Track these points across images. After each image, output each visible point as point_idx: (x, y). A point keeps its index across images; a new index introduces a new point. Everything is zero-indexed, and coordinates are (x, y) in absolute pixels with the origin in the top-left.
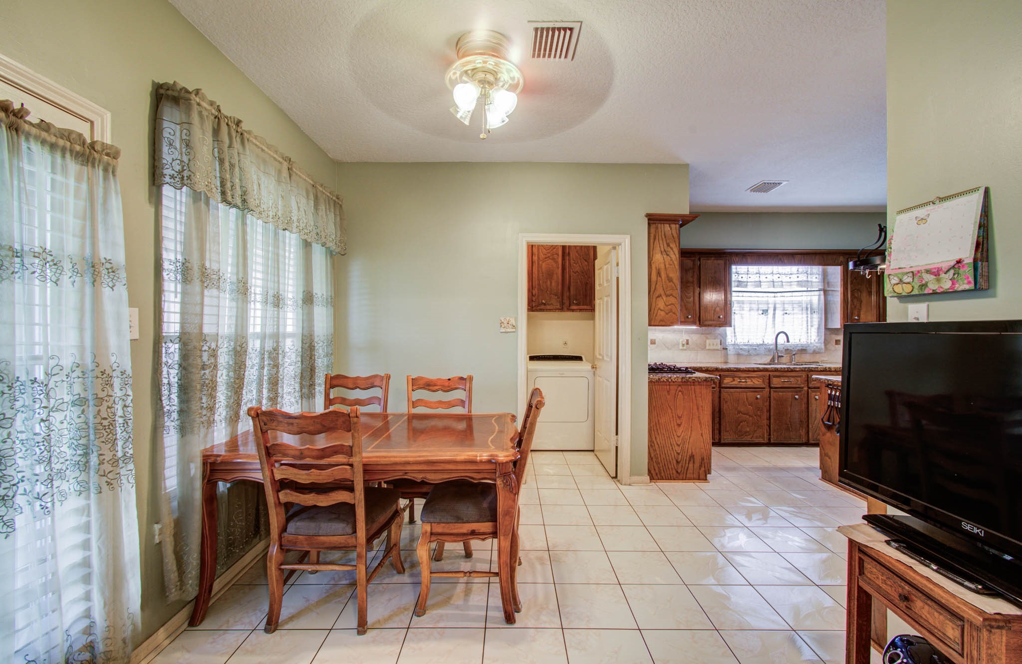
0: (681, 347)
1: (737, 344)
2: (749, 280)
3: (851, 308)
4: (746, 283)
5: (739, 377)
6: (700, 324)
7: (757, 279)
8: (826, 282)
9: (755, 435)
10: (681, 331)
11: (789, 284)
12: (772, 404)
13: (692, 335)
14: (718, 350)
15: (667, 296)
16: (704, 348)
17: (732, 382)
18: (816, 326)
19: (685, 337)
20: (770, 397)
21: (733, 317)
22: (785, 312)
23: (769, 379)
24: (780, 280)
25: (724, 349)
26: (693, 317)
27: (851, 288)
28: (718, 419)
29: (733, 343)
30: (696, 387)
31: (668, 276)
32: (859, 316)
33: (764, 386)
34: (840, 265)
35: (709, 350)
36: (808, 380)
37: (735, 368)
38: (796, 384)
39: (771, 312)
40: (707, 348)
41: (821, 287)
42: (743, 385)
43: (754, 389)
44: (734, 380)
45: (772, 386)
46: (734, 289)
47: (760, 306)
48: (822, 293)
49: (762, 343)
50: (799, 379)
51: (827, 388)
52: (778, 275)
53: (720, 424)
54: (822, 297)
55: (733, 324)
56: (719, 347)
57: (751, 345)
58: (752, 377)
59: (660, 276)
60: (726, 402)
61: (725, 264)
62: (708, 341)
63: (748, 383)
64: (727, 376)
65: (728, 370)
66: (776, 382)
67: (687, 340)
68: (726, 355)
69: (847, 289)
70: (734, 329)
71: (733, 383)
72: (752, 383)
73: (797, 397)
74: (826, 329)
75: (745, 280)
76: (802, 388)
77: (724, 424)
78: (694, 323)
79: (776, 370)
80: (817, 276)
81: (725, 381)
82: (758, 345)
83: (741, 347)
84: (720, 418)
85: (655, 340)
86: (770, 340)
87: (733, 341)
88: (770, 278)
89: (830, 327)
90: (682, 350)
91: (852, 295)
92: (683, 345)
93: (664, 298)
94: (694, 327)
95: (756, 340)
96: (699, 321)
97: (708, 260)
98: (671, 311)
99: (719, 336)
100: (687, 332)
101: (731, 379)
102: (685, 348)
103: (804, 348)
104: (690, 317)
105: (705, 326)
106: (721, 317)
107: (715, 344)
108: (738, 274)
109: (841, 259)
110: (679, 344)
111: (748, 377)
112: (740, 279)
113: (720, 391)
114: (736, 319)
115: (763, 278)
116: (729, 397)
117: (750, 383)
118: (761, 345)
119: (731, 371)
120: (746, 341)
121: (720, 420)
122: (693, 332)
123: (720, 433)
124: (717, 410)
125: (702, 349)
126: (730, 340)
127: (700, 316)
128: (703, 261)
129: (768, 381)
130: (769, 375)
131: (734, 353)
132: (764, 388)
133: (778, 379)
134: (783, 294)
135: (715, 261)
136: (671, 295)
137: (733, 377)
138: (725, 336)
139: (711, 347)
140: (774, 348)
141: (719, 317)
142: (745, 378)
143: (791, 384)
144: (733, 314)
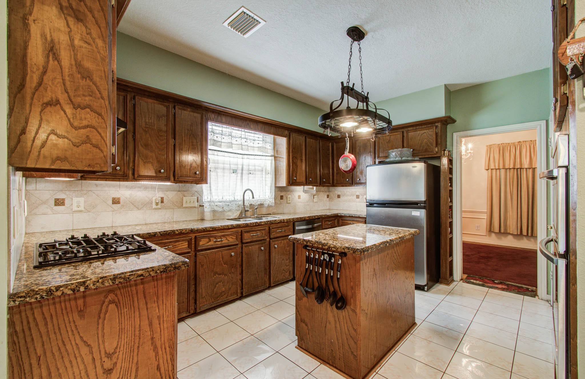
0: (154, 206)
1: (213, 201)
2: (223, 141)
3: (292, 171)
4: (220, 143)
5: (215, 237)
6: (174, 180)
7: (229, 141)
8: (276, 150)
9: (230, 292)
10: (153, 188)
11: (252, 148)
12: (244, 259)
13: (168, 193)
14: (195, 207)
15: (76, 107)
16: (180, 205)
17: (208, 242)
18: (269, 185)
19: (158, 195)
20: (242, 253)
21: (209, 174)
22: (250, 172)
23: (241, 235)
24: (246, 144)
25: (200, 206)
26: (166, 171)
27: (292, 155)
28: (193, 286)
29: (209, 200)
30: (146, 286)
31: (78, 65)
32: (296, 177)
33: (237, 242)
34: (285, 137)
35: (186, 208)
36: (269, 232)
37: (211, 228)
38: (262, 236)
39: (239, 171)
40: (184, 206)
41: (273, 154)
42: (219, 244)
43: (228, 246)
44: (210, 241)
45: (244, 241)
46: (210, 147)
47: (232, 166)
48: (273, 158)
49: (233, 199)
50: (263, 232)
51: (304, 250)
52: (245, 140)
53: (196, 291)
54: (273, 161)
55: (209, 182)
56: (196, 204)
57: (224, 202)
58: (228, 235)
59: (57, 58)
60: (202, 266)
61: (202, 118)
62: (185, 199)
63: (223, 242)
64: (204, 237)
65: (205, 230)
66: (247, 237)
67: (162, 199)
68: (203, 213)
69: (290, 156)
70: (210, 187)
71: (210, 243)
72: (226, 241)
73: (263, 248)
74: (276, 187)
75: (220, 140)
76: (265, 240)
77: (200, 291)
78: (167, 179)
79: (247, 225)
80: (270, 144)
81: (201, 243)
82: (231, 202)
83: (216, 204)
84: (195, 284)
85: (119, 199)
86: (239, 197)
87: (209, 198)
88: (239, 141)
89: (278, 185)
90: (156, 209)
91: (293, 161)
92: (157, 204)
93: (69, 110)
94: (169, 184)
95: (228, 197)
96: (174, 176)
97: (184, 110)
98: (87, 140)
99: (196, 193)
100: (160, 188)
101: (207, 240)
102: (159, 206)
103: (262, 203)
104: (162, 171)
105: (181, 182)
106: (198, 173)
107: (192, 202)
108: (214, 133)
109: (286, 132)
110: (152, 203)
111: (224, 236)
112: (215, 138)
113: (196, 254)
114: (212, 176)
115: (234, 141)
116: (205, 260)
117: (225, 241)
118: (233, 201)
119: (207, 231)
120: (220, 198)
121: (196, 287)
122: (168, 189)
123: (195, 303)
124: (192, 277)
125: (179, 207)
126: (206, 197)
127: (174, 171)
128: (178, 111)
129: (240, 237)
130: (242, 231)
131: (210, 210)
132: (237, 245)
133: (248, 234)
134: (248, 156)
135: (192, 113)
136: (89, 106)
137: (209, 238)
138: (200, 193)
139: (188, 205)
140: (242, 204)
141: (196, 173)
142: (220, 237)
143: (258, 237)
144: (209, 172)
